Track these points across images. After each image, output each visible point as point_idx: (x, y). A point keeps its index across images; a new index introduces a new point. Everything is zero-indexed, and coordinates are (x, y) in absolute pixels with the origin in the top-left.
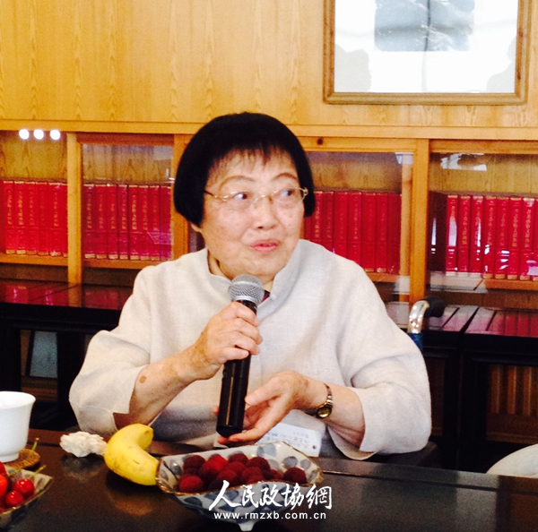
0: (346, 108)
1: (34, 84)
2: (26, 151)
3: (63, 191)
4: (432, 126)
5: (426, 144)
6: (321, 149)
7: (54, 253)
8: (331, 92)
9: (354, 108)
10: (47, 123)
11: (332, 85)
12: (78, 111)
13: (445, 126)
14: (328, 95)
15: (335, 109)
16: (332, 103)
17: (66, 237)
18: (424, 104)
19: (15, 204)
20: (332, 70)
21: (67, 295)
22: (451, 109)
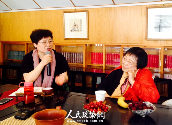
0: (149, 41)
1: (98, 37)
2: (96, 48)
3: (102, 54)
4: (164, 44)
5: (163, 47)
6: (145, 48)
7: (101, 64)
8: (147, 38)
9: (151, 41)
10: (100, 43)
11: (147, 37)
12: (105, 41)
13: (167, 44)
14: (147, 39)
15: (148, 41)
16: (147, 40)
17: (103, 62)
18: (163, 40)
19: (95, 56)
20: (147, 35)
21: (103, 71)
22: (168, 41)
